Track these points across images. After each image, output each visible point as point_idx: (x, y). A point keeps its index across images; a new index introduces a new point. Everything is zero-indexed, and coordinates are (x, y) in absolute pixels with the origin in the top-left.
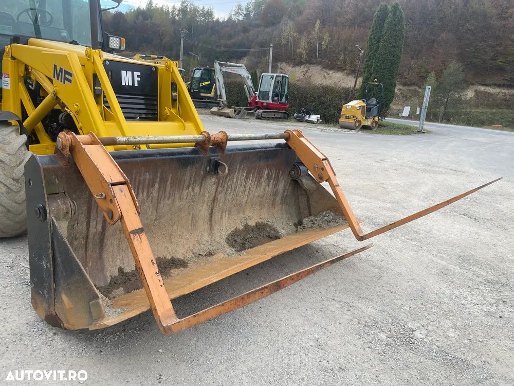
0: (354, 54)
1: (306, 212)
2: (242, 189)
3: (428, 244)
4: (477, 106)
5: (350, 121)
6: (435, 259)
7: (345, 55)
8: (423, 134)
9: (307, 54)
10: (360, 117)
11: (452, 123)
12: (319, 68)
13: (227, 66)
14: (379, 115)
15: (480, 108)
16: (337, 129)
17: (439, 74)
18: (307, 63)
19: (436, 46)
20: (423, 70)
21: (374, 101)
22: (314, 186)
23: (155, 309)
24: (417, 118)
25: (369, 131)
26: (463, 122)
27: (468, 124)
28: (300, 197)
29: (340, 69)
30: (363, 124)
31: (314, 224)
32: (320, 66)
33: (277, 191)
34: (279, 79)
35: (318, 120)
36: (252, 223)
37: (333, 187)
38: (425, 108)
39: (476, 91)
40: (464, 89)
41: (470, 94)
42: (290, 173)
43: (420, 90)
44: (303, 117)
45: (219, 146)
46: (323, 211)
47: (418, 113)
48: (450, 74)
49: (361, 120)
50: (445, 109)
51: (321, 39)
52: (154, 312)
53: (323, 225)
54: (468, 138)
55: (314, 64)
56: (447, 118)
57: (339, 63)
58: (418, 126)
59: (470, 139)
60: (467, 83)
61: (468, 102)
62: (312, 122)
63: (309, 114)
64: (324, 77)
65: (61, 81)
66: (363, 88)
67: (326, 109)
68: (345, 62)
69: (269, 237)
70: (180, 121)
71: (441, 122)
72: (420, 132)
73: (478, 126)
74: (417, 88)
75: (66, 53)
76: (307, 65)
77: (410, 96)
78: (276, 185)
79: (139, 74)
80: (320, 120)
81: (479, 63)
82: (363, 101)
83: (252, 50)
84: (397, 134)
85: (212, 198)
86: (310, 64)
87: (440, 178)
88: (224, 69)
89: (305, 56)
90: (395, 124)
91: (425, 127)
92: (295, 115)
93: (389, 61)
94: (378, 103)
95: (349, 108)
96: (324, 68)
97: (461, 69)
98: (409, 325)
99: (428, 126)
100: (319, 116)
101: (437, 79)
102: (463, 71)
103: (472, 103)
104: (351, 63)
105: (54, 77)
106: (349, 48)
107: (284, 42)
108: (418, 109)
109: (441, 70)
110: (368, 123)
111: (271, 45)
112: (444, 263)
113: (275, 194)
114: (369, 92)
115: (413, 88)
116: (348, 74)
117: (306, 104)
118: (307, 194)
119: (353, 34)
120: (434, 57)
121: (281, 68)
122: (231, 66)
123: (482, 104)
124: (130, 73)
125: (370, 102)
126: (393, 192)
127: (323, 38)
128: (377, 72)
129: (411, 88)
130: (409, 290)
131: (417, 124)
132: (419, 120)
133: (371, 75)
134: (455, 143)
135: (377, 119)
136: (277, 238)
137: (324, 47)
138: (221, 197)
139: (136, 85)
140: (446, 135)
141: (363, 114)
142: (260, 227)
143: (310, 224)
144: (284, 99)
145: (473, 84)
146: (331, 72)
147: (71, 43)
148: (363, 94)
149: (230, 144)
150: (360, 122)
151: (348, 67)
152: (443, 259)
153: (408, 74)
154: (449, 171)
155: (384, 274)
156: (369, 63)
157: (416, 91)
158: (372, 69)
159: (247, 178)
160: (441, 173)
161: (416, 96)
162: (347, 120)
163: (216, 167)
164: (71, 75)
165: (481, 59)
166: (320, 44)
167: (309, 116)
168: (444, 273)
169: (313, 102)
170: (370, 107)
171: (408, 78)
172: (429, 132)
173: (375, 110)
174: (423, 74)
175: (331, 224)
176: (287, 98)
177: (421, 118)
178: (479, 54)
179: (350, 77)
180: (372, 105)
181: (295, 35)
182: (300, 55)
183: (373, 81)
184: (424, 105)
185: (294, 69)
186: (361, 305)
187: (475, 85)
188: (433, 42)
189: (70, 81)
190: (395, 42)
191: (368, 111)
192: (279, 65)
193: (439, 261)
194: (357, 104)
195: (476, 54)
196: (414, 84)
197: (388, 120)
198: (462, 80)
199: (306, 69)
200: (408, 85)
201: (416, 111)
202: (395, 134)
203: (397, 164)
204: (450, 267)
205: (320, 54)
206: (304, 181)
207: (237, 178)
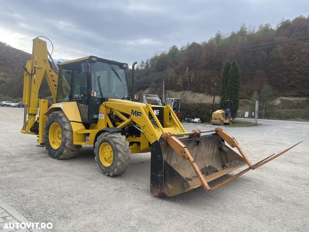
0: (209, 84)
1: (226, 161)
2: (204, 151)
3: (278, 173)
4: (283, 108)
5: (217, 121)
6: (282, 178)
7: (204, 84)
8: (257, 126)
9: (182, 85)
10: (222, 119)
11: (271, 119)
12: (190, 92)
13: (149, 96)
14: (232, 117)
15: (286, 109)
16: (211, 126)
17: (259, 92)
18: (183, 90)
19: (255, 77)
20: (249, 90)
21: (228, 110)
22: (228, 150)
23: (204, 185)
24: (253, 117)
25: (228, 125)
26: (277, 118)
27: (281, 119)
28: (222, 155)
29: (202, 92)
30: (224, 122)
31: (231, 165)
32: (190, 91)
33: (214, 152)
34: (176, 101)
35: (199, 121)
36: (207, 166)
37: (239, 149)
38: (257, 112)
39: (281, 100)
40: (274, 99)
41: (278, 102)
42: (218, 145)
43: (249, 101)
44: (190, 120)
45: (198, 135)
46: (233, 160)
47: (253, 115)
48: (265, 92)
49: (223, 120)
50: (265, 111)
51: (189, 76)
52: (204, 186)
53: (235, 165)
54: (283, 127)
55: (187, 90)
56: (268, 116)
57: (201, 89)
58: (254, 122)
59: (284, 127)
60: (276, 96)
61: (278, 107)
62: (196, 122)
63: (194, 118)
64: (193, 96)
65: (136, 115)
66: (222, 103)
67: (202, 115)
68: (204, 88)
69: (214, 171)
70: (174, 127)
71: (265, 119)
72: (256, 125)
73: (286, 120)
74: (247, 100)
75: (139, 106)
76: (183, 91)
77: (244, 105)
78: (214, 150)
79: (159, 110)
80: (200, 121)
81: (280, 85)
82: (223, 110)
83: (152, 85)
84: (244, 126)
85: (195, 155)
86: (185, 90)
87: (274, 147)
88: (148, 98)
89: (181, 86)
90: (241, 121)
91: (258, 122)
92: (186, 119)
93: (234, 89)
94: (231, 111)
95: (216, 114)
96: (193, 92)
97: (271, 89)
98: (279, 196)
99: (260, 121)
100: (199, 119)
101: (258, 94)
102: (272, 90)
103: (280, 107)
104: (208, 88)
105: (132, 114)
106: (206, 81)
107: (169, 79)
108: (253, 113)
109: (259, 90)
110: (227, 121)
111: (164, 82)
112: (286, 179)
113: (213, 154)
114: (225, 105)
115: (245, 100)
116: (207, 95)
117: (190, 113)
118: (225, 153)
119: (208, 73)
120: (254, 83)
121: (168, 93)
122: (151, 96)
123: (286, 107)
124: (156, 110)
125: (226, 110)
126: (254, 154)
127: (191, 76)
128: (228, 95)
129: (244, 100)
130: (276, 187)
131: (253, 120)
132: (255, 118)
133: (225, 96)
134: (276, 130)
135: (231, 119)
136: (217, 171)
137: (192, 81)
138: (198, 154)
139: (158, 115)
140: (270, 126)
141: (224, 117)
142: (210, 167)
143: (229, 166)
144: (179, 111)
145: (279, 96)
146: (197, 94)
147: (121, 99)
148: (222, 106)
149: (202, 134)
150: (223, 121)
151: (206, 91)
152: (285, 178)
153: (241, 92)
154: (277, 144)
155: (264, 183)
156: (223, 90)
157: (247, 102)
158: (226, 93)
159: (205, 147)
160: (274, 145)
161: (247, 104)
162: (216, 121)
163: (198, 143)
164: (141, 113)
165: (281, 82)
166: (189, 79)
167: (194, 119)
168: (287, 182)
169: (194, 111)
170: (227, 113)
171: (241, 95)
172: (261, 125)
173: (230, 114)
174: (249, 92)
175: (239, 165)
176: (180, 110)
177: (256, 117)
178: (280, 80)
179: (208, 96)
180: (228, 112)
181: (175, 75)
182: (179, 86)
183: (227, 100)
184: (256, 110)
185: (176, 93)
186: (259, 192)
187: (280, 96)
188: (253, 74)
189: (141, 115)
190: (236, 80)
191: (226, 115)
192: (167, 91)
193: (284, 178)
194: (220, 112)
195: (278, 80)
196: (245, 98)
197: (237, 119)
198: (273, 95)
199: (182, 93)
200: (242, 99)
201: (252, 114)
202: (242, 126)
203: (251, 142)
204: (289, 180)
205: (190, 84)
206: (224, 148)
207: (203, 147)
